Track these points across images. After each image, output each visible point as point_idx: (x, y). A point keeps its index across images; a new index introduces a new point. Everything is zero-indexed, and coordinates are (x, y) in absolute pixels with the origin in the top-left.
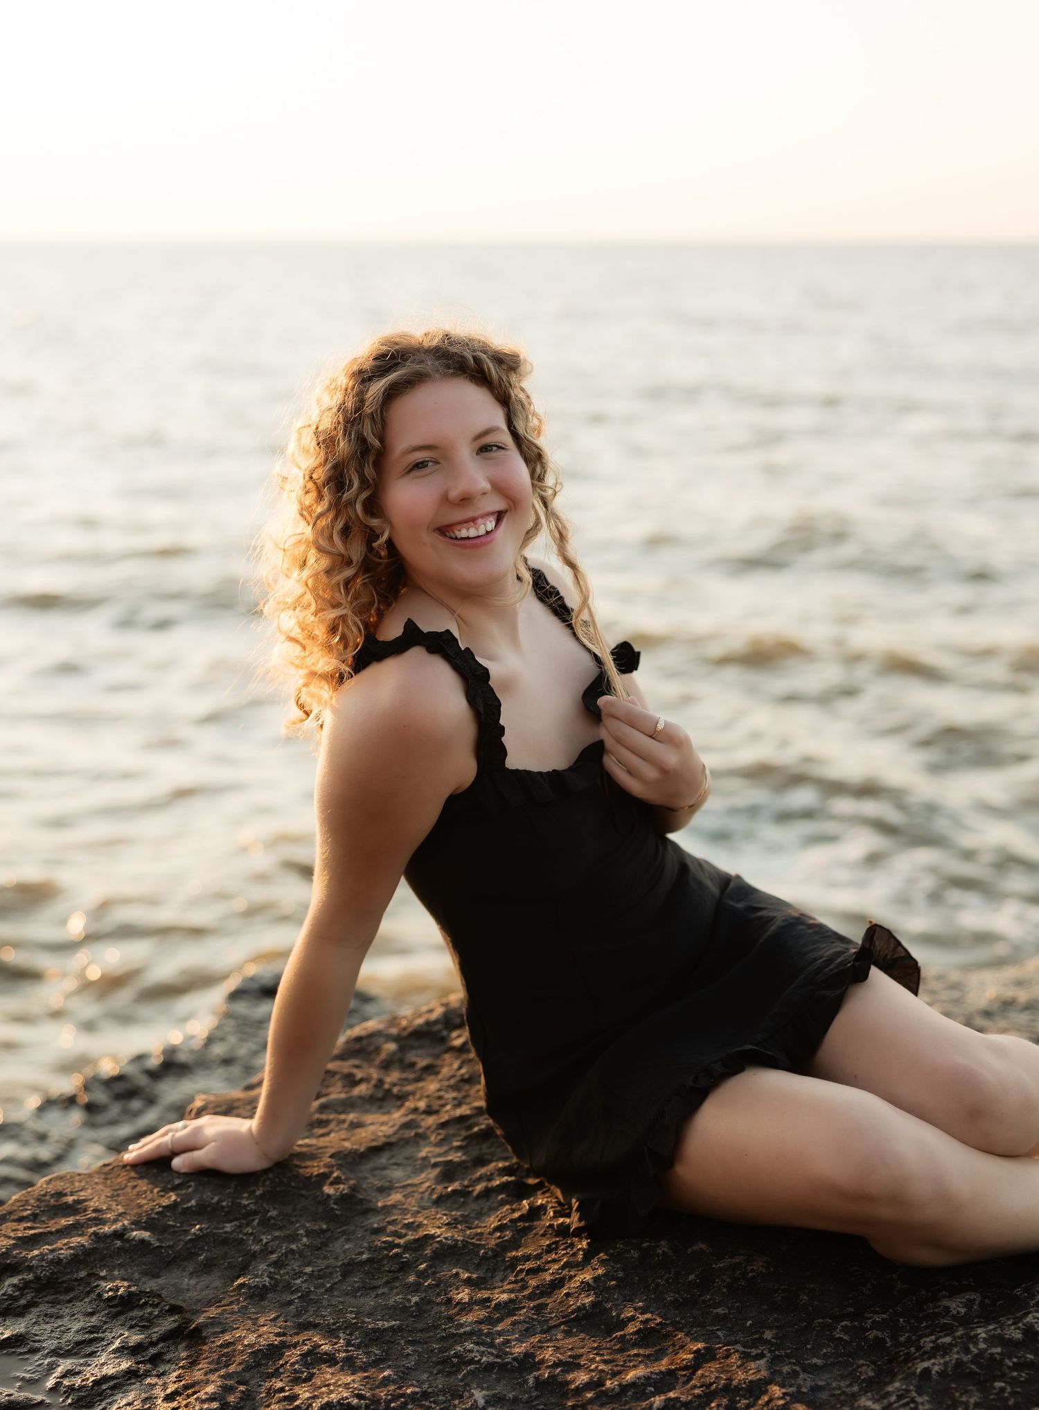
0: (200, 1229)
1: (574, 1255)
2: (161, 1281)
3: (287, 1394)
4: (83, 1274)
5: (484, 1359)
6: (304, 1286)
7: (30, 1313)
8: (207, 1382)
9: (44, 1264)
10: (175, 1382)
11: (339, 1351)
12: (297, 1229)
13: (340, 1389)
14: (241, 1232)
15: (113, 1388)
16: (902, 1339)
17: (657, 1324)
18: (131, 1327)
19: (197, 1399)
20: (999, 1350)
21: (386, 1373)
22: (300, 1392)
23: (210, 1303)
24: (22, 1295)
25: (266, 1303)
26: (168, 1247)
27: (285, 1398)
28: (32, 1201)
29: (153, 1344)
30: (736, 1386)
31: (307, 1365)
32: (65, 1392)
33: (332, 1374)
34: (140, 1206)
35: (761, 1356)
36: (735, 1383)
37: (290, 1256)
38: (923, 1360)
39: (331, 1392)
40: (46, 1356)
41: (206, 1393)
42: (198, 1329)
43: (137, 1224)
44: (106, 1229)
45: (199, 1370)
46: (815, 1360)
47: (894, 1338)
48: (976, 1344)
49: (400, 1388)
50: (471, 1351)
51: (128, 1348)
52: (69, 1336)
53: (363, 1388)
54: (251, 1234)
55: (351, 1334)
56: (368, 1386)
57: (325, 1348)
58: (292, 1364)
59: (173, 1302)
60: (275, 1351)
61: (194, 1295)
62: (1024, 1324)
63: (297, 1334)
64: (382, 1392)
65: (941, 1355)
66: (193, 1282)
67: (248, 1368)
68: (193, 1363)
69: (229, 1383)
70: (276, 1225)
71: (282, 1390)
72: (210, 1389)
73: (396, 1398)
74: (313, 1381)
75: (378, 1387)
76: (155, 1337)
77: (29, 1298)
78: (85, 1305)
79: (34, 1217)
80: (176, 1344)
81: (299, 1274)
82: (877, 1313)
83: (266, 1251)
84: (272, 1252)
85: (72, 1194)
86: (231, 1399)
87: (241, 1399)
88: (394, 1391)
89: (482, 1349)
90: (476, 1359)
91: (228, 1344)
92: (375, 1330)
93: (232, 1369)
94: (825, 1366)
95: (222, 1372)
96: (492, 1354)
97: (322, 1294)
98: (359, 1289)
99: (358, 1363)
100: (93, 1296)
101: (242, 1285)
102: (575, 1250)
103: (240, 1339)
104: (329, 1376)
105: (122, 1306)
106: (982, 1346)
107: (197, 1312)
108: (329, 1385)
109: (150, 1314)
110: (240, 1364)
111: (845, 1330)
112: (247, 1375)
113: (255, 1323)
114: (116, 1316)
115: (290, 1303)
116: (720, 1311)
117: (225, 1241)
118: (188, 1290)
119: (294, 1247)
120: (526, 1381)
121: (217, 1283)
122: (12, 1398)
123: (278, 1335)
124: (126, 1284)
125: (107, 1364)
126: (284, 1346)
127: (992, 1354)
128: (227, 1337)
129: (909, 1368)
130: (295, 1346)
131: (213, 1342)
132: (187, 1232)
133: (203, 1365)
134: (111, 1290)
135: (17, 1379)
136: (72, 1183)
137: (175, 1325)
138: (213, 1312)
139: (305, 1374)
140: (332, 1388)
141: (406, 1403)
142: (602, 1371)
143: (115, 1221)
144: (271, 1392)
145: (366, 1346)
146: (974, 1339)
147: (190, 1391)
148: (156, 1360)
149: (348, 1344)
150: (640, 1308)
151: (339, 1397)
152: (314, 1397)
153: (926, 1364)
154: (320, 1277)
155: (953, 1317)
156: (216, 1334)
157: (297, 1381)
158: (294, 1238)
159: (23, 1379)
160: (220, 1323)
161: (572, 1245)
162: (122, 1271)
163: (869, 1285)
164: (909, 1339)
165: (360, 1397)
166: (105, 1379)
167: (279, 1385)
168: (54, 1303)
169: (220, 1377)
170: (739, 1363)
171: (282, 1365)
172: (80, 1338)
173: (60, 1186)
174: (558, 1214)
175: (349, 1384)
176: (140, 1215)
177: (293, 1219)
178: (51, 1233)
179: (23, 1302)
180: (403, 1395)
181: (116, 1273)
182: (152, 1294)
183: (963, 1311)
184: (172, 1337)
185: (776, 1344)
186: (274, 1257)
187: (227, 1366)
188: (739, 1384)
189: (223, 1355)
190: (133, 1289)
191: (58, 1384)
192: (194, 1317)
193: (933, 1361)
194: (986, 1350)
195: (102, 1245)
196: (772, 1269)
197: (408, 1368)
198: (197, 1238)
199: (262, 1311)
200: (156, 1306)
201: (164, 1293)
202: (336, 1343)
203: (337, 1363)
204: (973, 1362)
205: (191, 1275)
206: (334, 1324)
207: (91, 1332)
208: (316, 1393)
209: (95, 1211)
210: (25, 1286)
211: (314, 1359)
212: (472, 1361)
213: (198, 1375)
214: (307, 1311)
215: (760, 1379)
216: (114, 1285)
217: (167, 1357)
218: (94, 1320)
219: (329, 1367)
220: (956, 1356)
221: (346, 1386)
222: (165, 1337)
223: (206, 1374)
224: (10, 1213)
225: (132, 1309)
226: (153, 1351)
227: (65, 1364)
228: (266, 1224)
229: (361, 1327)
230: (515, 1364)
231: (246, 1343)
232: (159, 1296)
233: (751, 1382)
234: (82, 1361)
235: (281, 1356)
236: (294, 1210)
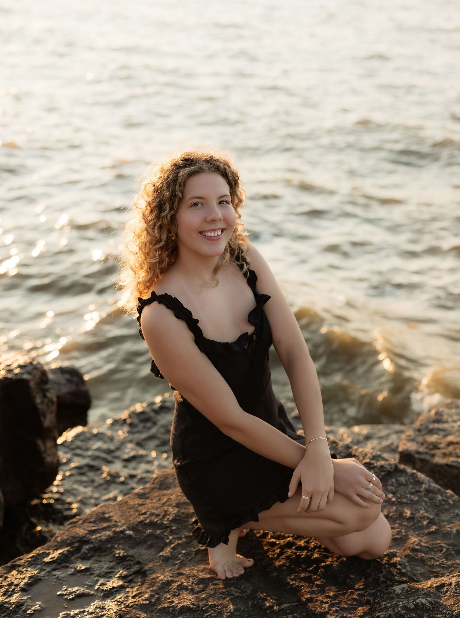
0: (150, 532)
1: (274, 555)
2: (135, 550)
3: (171, 600)
4: (109, 546)
5: (236, 594)
6: (182, 558)
7: (91, 559)
8: (146, 592)
9: (97, 541)
10: (136, 591)
11: (189, 586)
12: (182, 535)
13: (188, 601)
14: (163, 534)
15: (116, 591)
16: (376, 601)
17: (296, 586)
18: (124, 568)
19: (142, 599)
20: (404, 612)
21: (203, 596)
22: (175, 600)
23: (150, 561)
24: (89, 553)
25: (168, 563)
26: (139, 538)
27: (170, 602)
28: (94, 515)
29: (130, 575)
30: (316, 614)
31: (179, 590)
32: (101, 591)
33: (186, 594)
34: (130, 521)
35: (326, 603)
36: (316, 612)
37: (178, 546)
38: (379, 612)
39: (185, 602)
40: (95, 577)
41: (145, 597)
42: (145, 571)
43: (129, 528)
44: (118, 529)
45: (144, 587)
46: (345, 606)
47: (374, 600)
48: (398, 608)
49: (207, 602)
50: (232, 591)
51: (122, 576)
52: (103, 570)
53: (195, 601)
54: (166, 536)
55: (194, 579)
56: (197, 600)
57: (185, 584)
58: (174, 589)
59: (138, 560)
60: (169, 583)
61: (145, 557)
62: (416, 603)
63: (177, 577)
64: (201, 603)
65: (385, 611)
66: (146, 552)
67: (160, 589)
68: (143, 584)
69: (153, 593)
70: (175, 532)
71: (169, 598)
72: (146, 596)
73: (205, 606)
74: (180, 596)
75: (200, 601)
76: (131, 573)
77: (91, 553)
78: (109, 558)
79: (94, 522)
80: (138, 576)
81: (181, 553)
82: (371, 589)
83: (171, 543)
84: (173, 543)
85: (108, 513)
86: (153, 600)
87: (156, 600)
88: (205, 603)
89: (236, 590)
90: (234, 594)
91: (154, 579)
92: (202, 579)
93: (155, 588)
94: (348, 608)
95: (151, 589)
96: (239, 592)
97: (187, 562)
98: (200, 561)
99: (195, 591)
100: (112, 555)
101: (161, 556)
102: (274, 553)
103: (159, 577)
104: (185, 595)
105: (121, 560)
106: (399, 609)
107: (146, 565)
108: (184, 599)
109: (130, 564)
110: (157, 587)
111: (358, 595)
112: (159, 591)
113: (164, 570)
114: (119, 563)
115: (176, 564)
116: (318, 583)
117: (157, 537)
118: (144, 555)
119: (180, 542)
120: (248, 604)
121: (153, 553)
122: (84, 592)
123: (171, 577)
124: (123, 552)
125: (115, 583)
126: (172, 581)
127: (402, 613)
128: (154, 576)
129: (374, 614)
130: (176, 582)
131: (150, 577)
132: (145, 533)
133: (145, 585)
134: (118, 553)
135: (86, 584)
136: (108, 508)
137: (138, 569)
138: (151, 565)
139: (177, 593)
140: (185, 600)
141: (208, 608)
142: (274, 603)
143: (121, 526)
144: (166, 599)
145: (199, 585)
146: (397, 606)
147: (140, 595)
148: (130, 582)
149: (193, 583)
150: (292, 579)
151: (187, 604)
152: (179, 603)
153: (379, 614)
154: (188, 555)
155: (396, 594)
156: (151, 574)
157: (174, 596)
158: (180, 538)
159: (88, 585)
160: (152, 570)
161: (274, 551)
162: (123, 546)
163: (371, 578)
164: (379, 601)
165: (194, 604)
166: (113, 588)
167: (169, 596)
168: (99, 556)
169: (151, 591)
170: (319, 605)
171: (171, 589)
172: (107, 571)
173: (104, 509)
174: (272, 537)
175: (191, 599)
176: (129, 524)
177: (181, 530)
178: (100, 529)
179: (89, 555)
180: (208, 605)
181: (120, 546)
182: (132, 556)
183: (400, 592)
184: (137, 573)
185: (333, 598)
186: (172, 545)
187: (153, 586)
188: (318, 613)
189: (152, 582)
190: (125, 554)
191: (98, 588)
192: (144, 566)
193: (382, 613)
194: (400, 611)
195: (116, 535)
196: (339, 568)
197: (211, 594)
198: (149, 535)
199: (167, 566)
200: (132, 561)
201: (135, 556)
202: (189, 582)
203: (188, 590)
204: (395, 615)
205: (146, 549)
206: (189, 574)
207: (110, 569)
208: (180, 602)
209: (115, 521)
210: (90, 550)
211: (181, 587)
212: (232, 595)
213: (143, 589)
214: (181, 568)
215: (325, 612)
216: (120, 552)
217: (135, 580)
218: (112, 564)
219: (186, 591)
220: (389, 612)
221: (190, 600)
222: (135, 573)
223: (146, 589)
224: (87, 519)
225: (124, 561)
226: (130, 578)
227: (101, 581)
228: (172, 532)
229: (198, 577)
230: (246, 597)
231: (160, 579)
232: (134, 557)
233: (322, 612)
234: (107, 580)
235: (171, 585)
236: (182, 526)
